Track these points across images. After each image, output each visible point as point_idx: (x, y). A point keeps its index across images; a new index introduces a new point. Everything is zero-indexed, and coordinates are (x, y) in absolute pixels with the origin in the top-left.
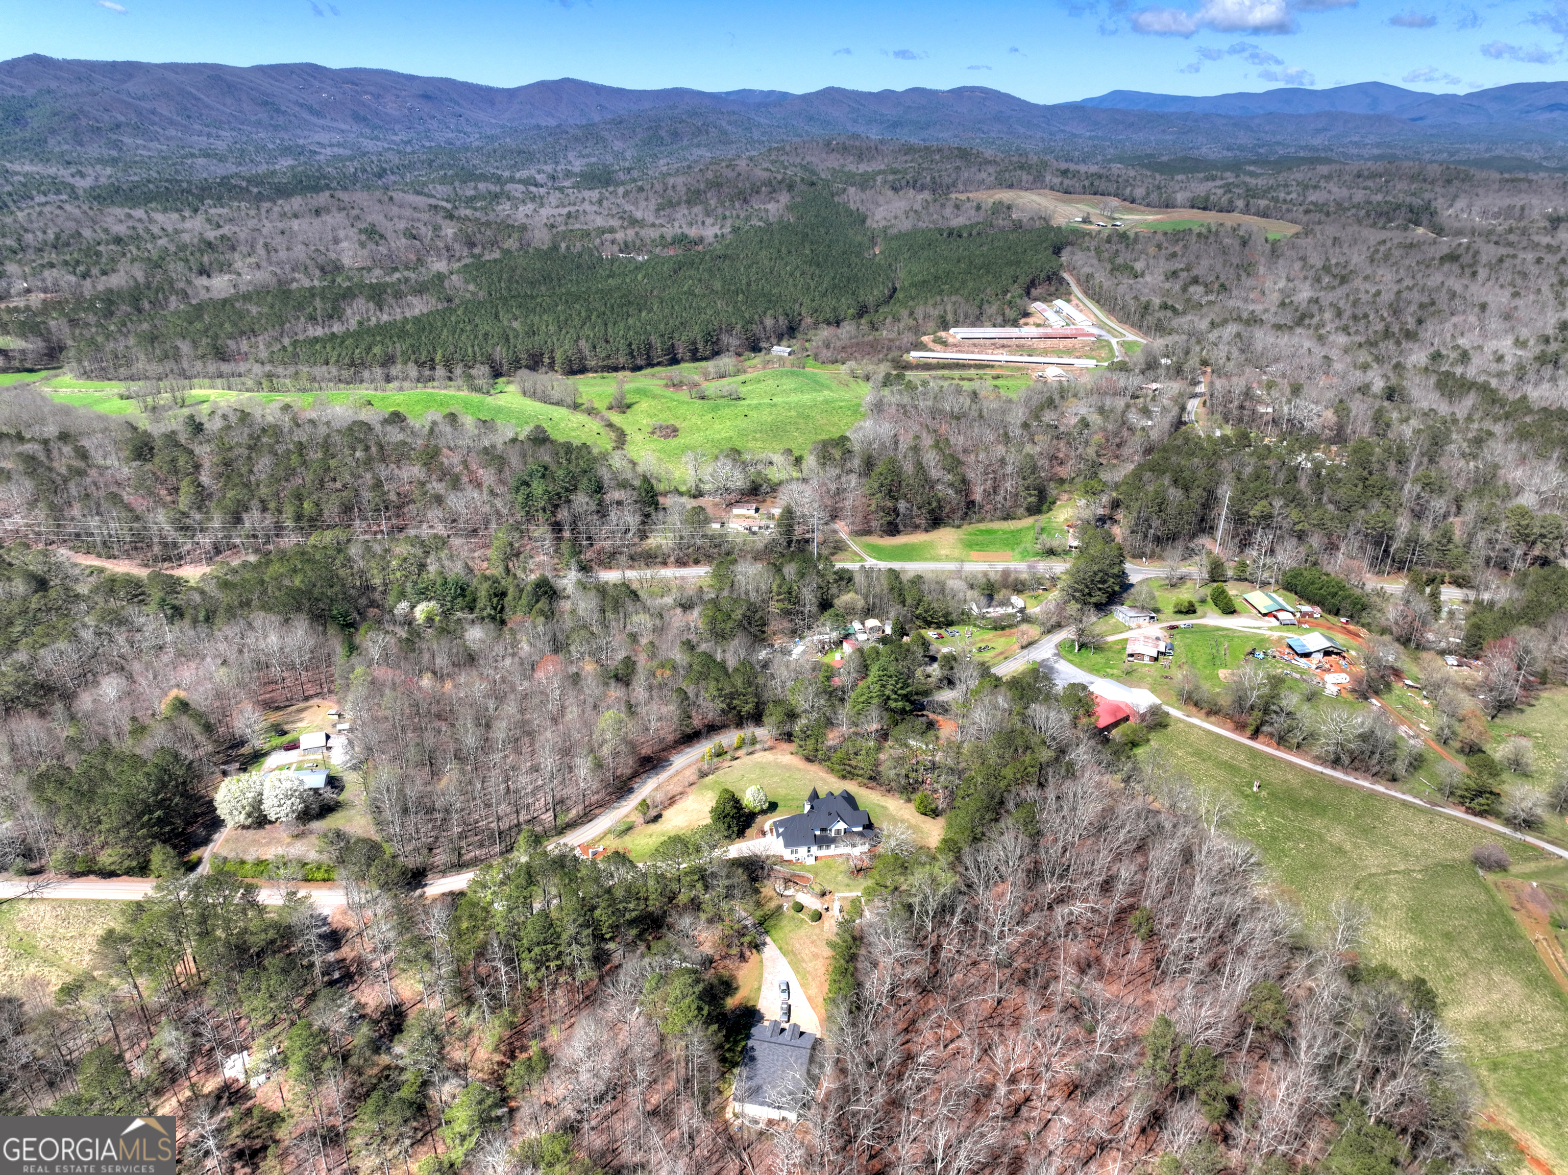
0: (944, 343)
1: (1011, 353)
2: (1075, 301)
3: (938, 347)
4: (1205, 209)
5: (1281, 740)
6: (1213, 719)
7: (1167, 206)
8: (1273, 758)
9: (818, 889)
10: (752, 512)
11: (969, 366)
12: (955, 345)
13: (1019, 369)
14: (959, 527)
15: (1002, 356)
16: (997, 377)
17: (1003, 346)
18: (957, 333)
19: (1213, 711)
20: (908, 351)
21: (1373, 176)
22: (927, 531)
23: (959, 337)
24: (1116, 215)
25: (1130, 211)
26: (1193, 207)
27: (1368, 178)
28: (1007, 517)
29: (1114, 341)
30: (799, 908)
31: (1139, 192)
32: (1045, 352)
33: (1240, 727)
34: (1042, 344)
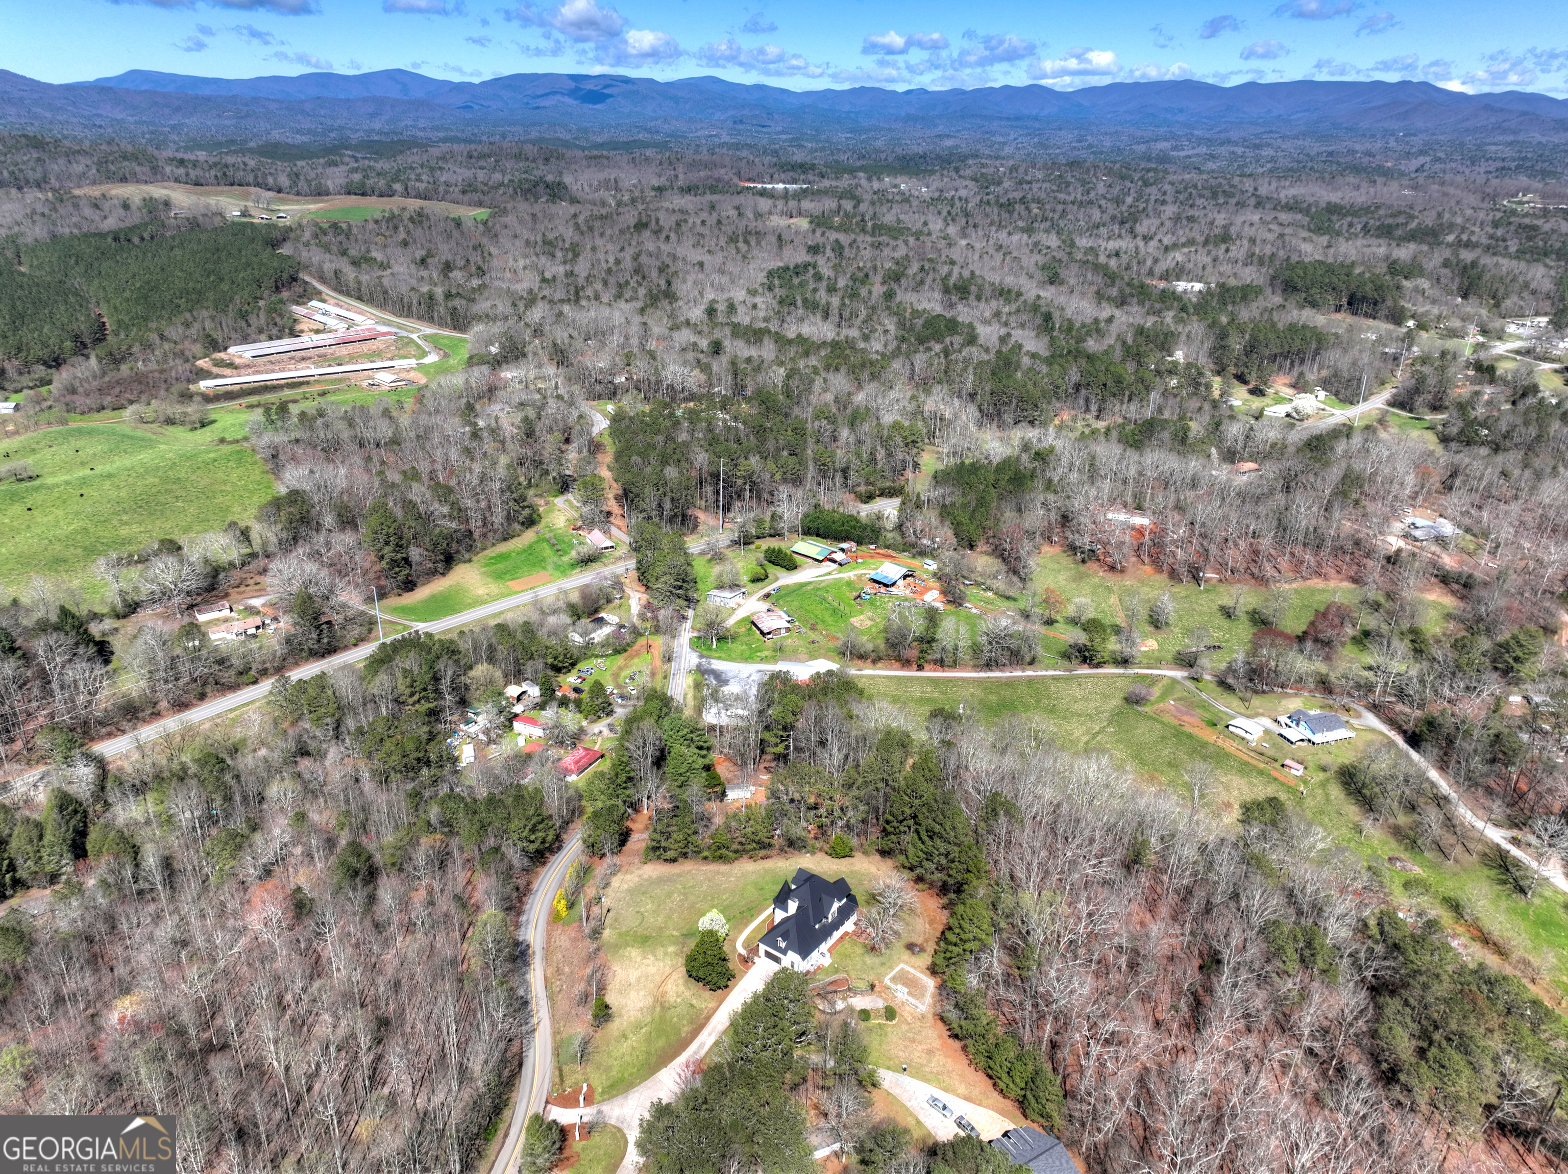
0: (231, 365)
1: (317, 365)
2: (332, 301)
3: (227, 371)
4: (364, 194)
5: (940, 663)
6: (880, 665)
7: (319, 194)
8: (950, 680)
9: (863, 985)
10: (226, 613)
11: (281, 387)
12: (248, 366)
13: (340, 381)
14: (470, 561)
15: (310, 370)
16: (323, 394)
17: (303, 359)
18: (240, 352)
19: (876, 658)
20: (195, 382)
21: (482, 156)
22: (443, 574)
23: (248, 355)
24: (274, 207)
25: (283, 201)
26: (349, 193)
27: (479, 158)
28: (506, 537)
29: (414, 336)
30: (865, 1015)
31: (284, 181)
32: (353, 359)
33: (906, 663)
34: (344, 351)
